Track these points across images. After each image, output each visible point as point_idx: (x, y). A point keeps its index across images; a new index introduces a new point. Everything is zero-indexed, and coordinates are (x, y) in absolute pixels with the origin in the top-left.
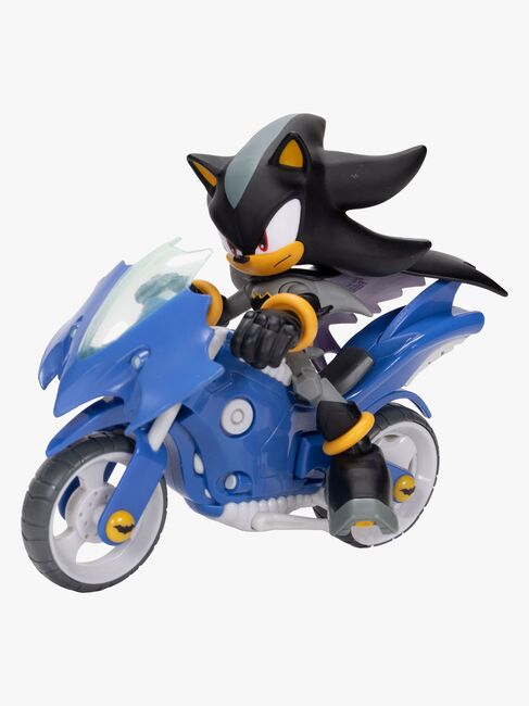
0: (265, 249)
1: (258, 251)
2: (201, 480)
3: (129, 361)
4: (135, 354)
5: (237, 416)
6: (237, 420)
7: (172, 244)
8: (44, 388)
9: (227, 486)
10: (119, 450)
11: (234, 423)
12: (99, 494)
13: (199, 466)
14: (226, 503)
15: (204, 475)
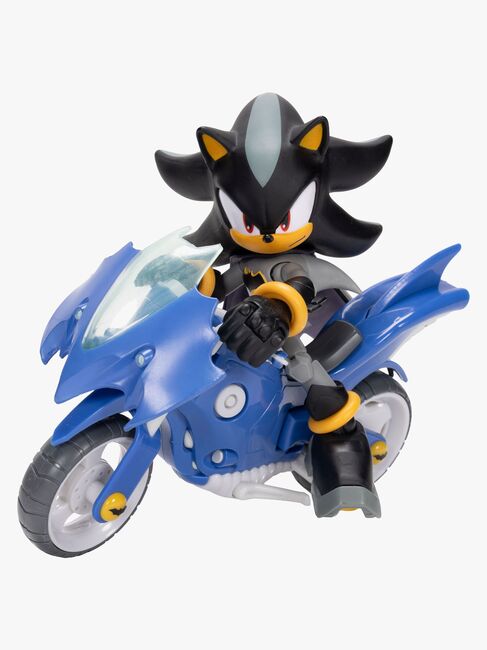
0: (285, 229)
1: (279, 230)
2: (189, 454)
3: (133, 357)
4: (139, 352)
5: (231, 402)
6: (230, 405)
9: (214, 461)
11: (227, 407)
13: (189, 442)
14: (211, 474)
15: (193, 449)
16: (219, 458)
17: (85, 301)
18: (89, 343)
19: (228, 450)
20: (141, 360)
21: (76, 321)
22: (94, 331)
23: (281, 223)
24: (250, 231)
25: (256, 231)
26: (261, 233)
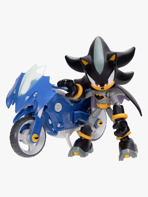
1: (105, 85)
4: (34, 93)
6: (58, 108)
7: (35, 66)
8: (9, 108)
9: (58, 127)
10: (32, 119)
12: (28, 132)
14: (58, 131)
15: (52, 124)
16: (59, 125)
17: (16, 88)
18: (20, 96)
19: (61, 122)
20: (35, 95)
23: (106, 83)
24: (97, 86)
25: (99, 86)
26: (101, 86)
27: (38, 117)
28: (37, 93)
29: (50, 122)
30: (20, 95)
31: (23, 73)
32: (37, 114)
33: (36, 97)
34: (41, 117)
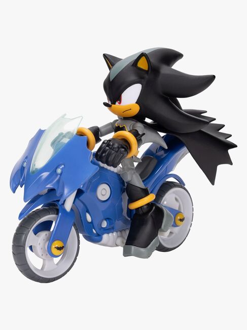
0: (120, 103)
1: (117, 103)
3: (55, 171)
4: (58, 167)
5: (104, 192)
6: (103, 194)
7: (63, 117)
8: (14, 192)
9: (103, 226)
10: (52, 214)
11: (103, 195)
12: (48, 235)
14: (103, 234)
15: (92, 222)
16: (105, 224)
17: (26, 158)
18: (33, 172)
19: (108, 219)
20: (59, 171)
21: (24, 168)
22: (35, 165)
23: (117, 100)
27: (65, 210)
28: (63, 166)
29: (89, 218)
30: (34, 169)
31: (42, 129)
32: (63, 204)
33: (61, 174)
34: (72, 209)
